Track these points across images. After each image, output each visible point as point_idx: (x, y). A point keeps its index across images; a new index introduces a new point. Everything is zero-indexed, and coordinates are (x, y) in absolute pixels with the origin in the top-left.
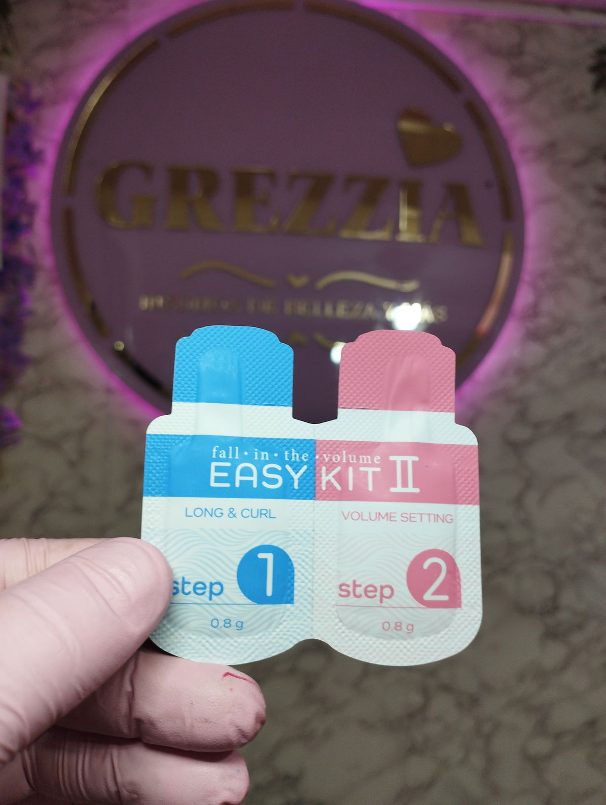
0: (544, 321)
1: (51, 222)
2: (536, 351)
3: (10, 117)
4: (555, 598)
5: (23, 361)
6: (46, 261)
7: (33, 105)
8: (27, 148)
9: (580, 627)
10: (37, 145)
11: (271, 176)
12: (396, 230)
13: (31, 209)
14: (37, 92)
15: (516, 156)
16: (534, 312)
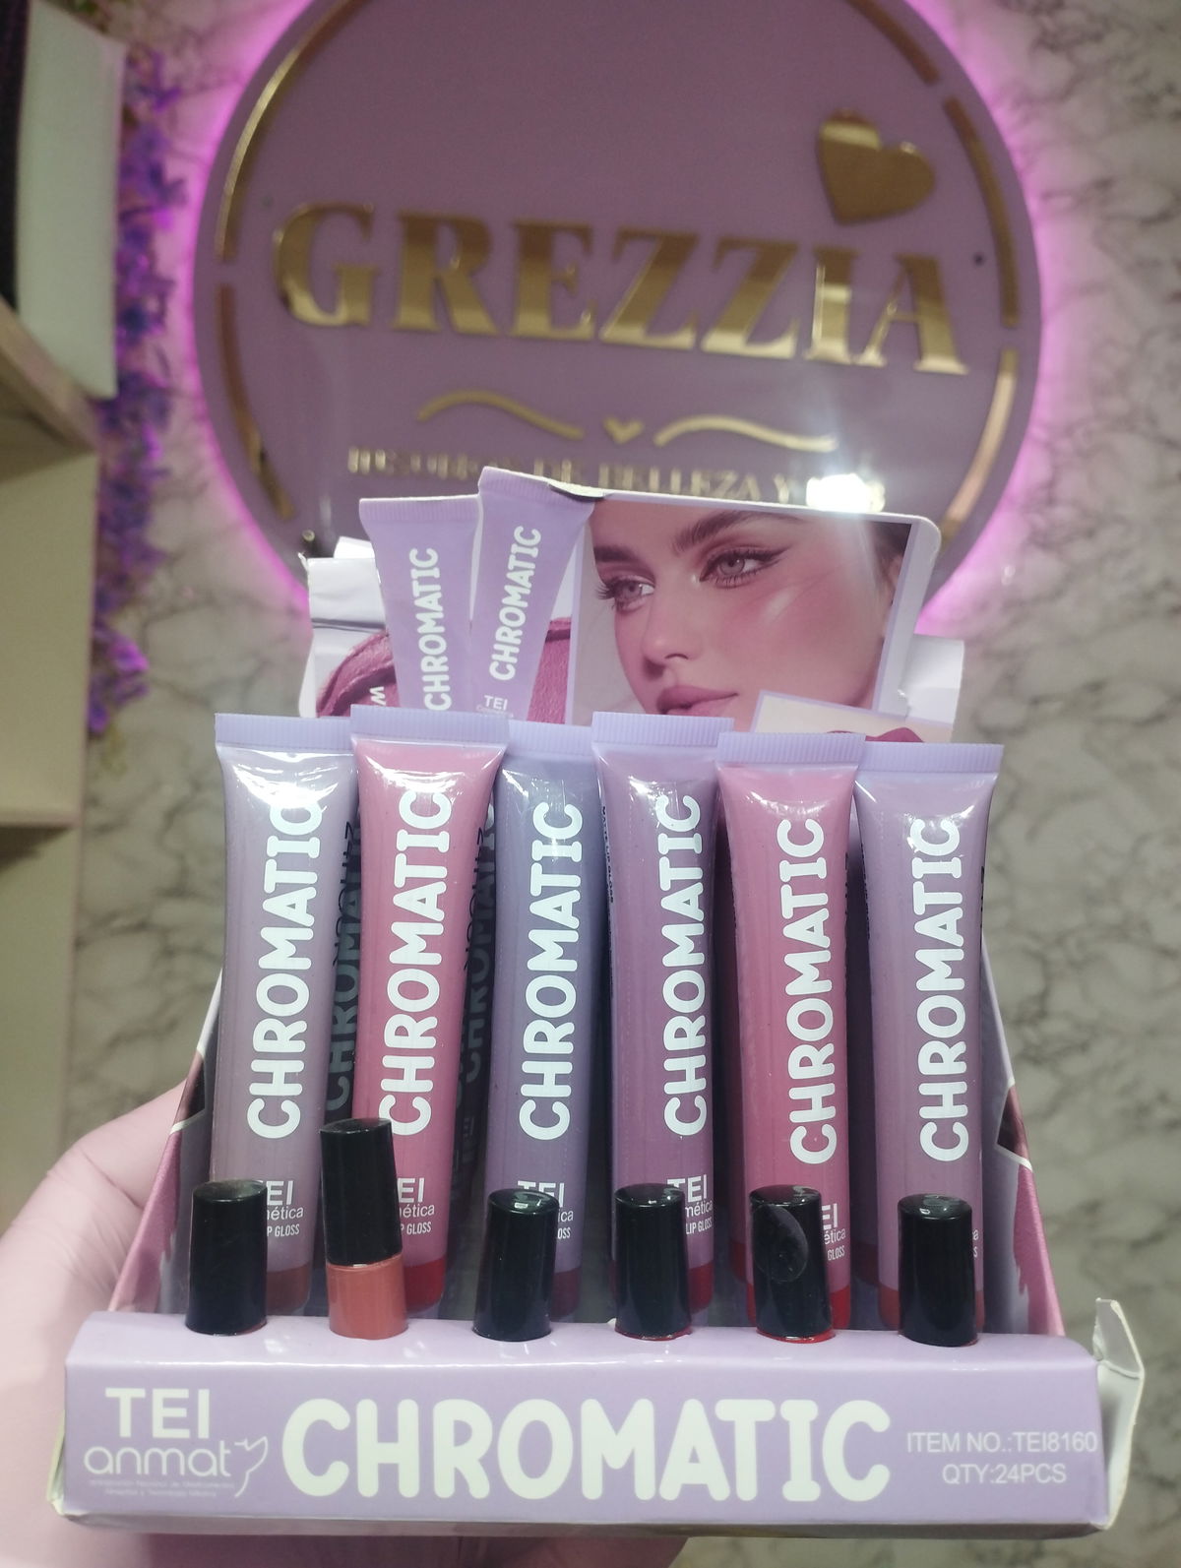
0: (1063, 513)
1: (196, 310)
2: (1045, 567)
3: (128, 119)
4: (1043, 996)
5: (149, 556)
6: (188, 381)
7: (166, 97)
8: (156, 174)
9: (1084, 1047)
10: (173, 169)
11: (584, 234)
12: (805, 340)
13: (162, 288)
14: (171, 69)
15: (1033, 205)
16: (1047, 495)
